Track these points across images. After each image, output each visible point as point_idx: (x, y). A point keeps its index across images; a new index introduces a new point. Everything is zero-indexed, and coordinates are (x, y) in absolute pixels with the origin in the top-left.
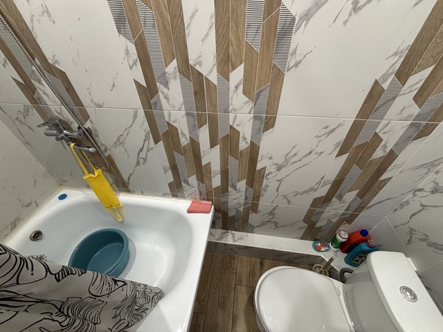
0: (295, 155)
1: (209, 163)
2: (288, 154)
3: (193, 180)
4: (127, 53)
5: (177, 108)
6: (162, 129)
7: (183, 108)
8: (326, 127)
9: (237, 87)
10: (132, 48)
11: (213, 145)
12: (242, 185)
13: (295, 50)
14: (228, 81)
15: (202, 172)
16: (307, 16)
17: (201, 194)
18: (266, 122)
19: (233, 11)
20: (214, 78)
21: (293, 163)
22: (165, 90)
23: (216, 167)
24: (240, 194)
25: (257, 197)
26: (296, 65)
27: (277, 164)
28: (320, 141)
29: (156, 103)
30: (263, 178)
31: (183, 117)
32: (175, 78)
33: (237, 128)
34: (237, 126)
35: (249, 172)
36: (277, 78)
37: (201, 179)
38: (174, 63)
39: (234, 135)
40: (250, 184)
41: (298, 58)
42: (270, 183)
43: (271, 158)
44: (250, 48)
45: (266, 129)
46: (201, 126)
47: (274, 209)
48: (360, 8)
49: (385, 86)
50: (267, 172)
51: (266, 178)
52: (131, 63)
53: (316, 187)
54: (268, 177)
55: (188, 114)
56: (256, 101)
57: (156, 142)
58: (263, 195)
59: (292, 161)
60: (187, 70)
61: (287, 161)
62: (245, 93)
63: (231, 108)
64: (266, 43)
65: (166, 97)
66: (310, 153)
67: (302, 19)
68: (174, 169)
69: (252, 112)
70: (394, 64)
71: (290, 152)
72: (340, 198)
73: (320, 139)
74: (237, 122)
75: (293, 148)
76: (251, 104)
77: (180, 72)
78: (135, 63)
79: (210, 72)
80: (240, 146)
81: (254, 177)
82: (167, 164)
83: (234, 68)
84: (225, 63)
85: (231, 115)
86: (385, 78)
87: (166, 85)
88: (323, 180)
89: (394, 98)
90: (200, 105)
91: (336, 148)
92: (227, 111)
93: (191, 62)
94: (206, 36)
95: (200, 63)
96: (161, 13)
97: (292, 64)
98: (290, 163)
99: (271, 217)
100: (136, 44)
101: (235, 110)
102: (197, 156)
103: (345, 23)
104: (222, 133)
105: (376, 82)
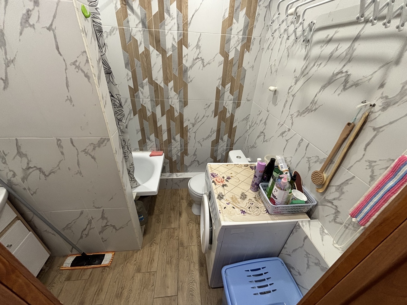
0: (198, 118)
1: (161, 126)
2: (195, 118)
3: (152, 137)
4: (128, 75)
5: (146, 98)
6: (138, 108)
7: (149, 97)
8: (207, 105)
9: (171, 89)
10: (130, 74)
11: (162, 115)
12: (178, 137)
13: (190, 76)
14: (168, 86)
15: (157, 131)
16: (191, 67)
17: (157, 147)
18: (184, 103)
19: (168, 64)
20: (162, 85)
21: (198, 122)
22: (142, 90)
23: (164, 128)
24: (178, 143)
25: (186, 144)
26: (191, 81)
27: (192, 123)
28: (206, 111)
29: (137, 95)
30: (187, 132)
31: (149, 101)
32: (147, 85)
33: (173, 106)
34: (173, 105)
35: (180, 129)
36: (185, 86)
37: (157, 136)
38: (147, 79)
39: (172, 109)
40: (182, 136)
41: (191, 79)
42: (191, 134)
43: (189, 120)
44: (175, 75)
45: (185, 106)
46: (157, 105)
47: (195, 151)
48: (205, 66)
49: (220, 88)
50: (188, 128)
51: (189, 132)
52: (128, 78)
53: (210, 135)
54: (189, 131)
55: (151, 100)
56: (179, 94)
57: (134, 115)
58: (189, 143)
59: (198, 121)
60: (152, 82)
61: (196, 121)
62: (174, 91)
63: (170, 97)
64: (180, 73)
65: (142, 93)
66: (204, 117)
67: (189, 68)
68: (143, 130)
69: (178, 98)
70: (220, 82)
71: (196, 117)
72: (222, 139)
73: (206, 110)
74: (173, 103)
75: (197, 114)
76: (178, 96)
77: (149, 83)
78: (130, 79)
79: (161, 83)
80: (175, 115)
81: (183, 131)
82: (139, 128)
83: (170, 82)
84: (166, 80)
85: (170, 100)
86: (219, 86)
87: (143, 87)
88: (212, 130)
89: (224, 93)
90: (157, 96)
91: (213, 113)
92: (168, 98)
93: (153, 79)
94: (159, 71)
95: (157, 80)
96: (143, 63)
97: (190, 81)
98: (197, 122)
99: (195, 157)
100: (132, 72)
101: (171, 98)
102: (155, 122)
103: (202, 70)
104: (167, 108)
105: (217, 87)
